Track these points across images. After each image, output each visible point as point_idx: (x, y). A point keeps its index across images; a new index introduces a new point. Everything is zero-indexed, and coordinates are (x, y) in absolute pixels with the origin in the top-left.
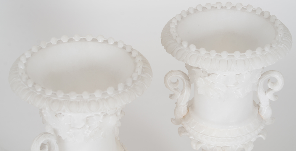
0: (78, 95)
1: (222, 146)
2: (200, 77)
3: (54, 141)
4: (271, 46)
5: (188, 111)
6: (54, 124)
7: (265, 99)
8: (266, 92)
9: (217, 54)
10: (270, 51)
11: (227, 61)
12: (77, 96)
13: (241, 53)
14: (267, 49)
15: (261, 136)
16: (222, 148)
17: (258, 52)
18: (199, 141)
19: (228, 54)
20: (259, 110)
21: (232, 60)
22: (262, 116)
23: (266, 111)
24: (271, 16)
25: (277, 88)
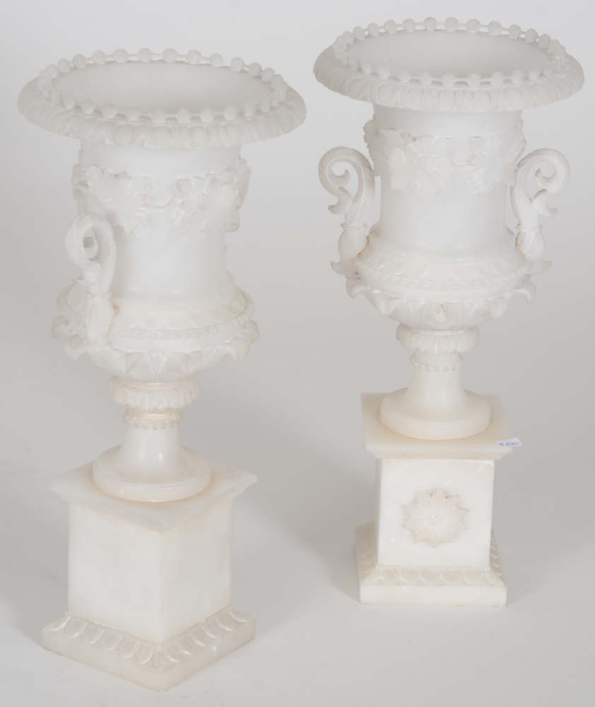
0: (168, 116)
1: (441, 303)
2: (397, 147)
3: (108, 234)
4: (542, 75)
5: (368, 241)
6: (109, 200)
7: (530, 213)
8: (531, 200)
9: (433, 79)
10: (540, 82)
11: (455, 93)
12: (168, 119)
13: (482, 78)
14: (534, 76)
15: (524, 291)
16: (442, 306)
17: (516, 79)
18: (393, 296)
19: (457, 80)
20: (519, 241)
21: (464, 91)
22: (525, 252)
23: (532, 243)
24: (539, 37)
25: (553, 188)
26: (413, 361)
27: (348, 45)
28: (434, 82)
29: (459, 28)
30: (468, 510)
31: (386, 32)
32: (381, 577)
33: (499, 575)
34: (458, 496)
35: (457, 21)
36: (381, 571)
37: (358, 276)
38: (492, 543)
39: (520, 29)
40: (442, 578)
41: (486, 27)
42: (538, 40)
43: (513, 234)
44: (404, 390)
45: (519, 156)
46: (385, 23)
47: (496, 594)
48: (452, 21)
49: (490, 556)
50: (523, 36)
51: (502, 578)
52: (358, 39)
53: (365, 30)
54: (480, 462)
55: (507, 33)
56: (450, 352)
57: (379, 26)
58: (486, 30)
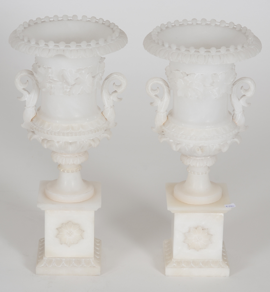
1: (200, 146)
2: (180, 78)
4: (243, 47)
5: (168, 118)
7: (239, 105)
8: (239, 99)
9: (195, 50)
10: (242, 50)
11: (205, 56)
13: (217, 49)
14: (239, 48)
15: (236, 140)
16: (200, 147)
17: (232, 49)
18: (179, 143)
19: (206, 50)
20: (234, 117)
21: (209, 55)
22: (237, 122)
23: (240, 118)
24: (242, 28)
25: (249, 94)
26: (188, 170)
27: (158, 32)
28: (195, 51)
29: (207, 23)
30: (212, 235)
31: (175, 25)
32: (174, 264)
33: (226, 262)
34: (208, 229)
35: (206, 20)
36: (174, 262)
37: (163, 133)
38: (223, 248)
39: (234, 24)
40: (201, 265)
41: (219, 22)
42: (242, 29)
43: (231, 114)
44: (184, 182)
45: (234, 81)
46: (174, 22)
47: (225, 271)
48: (204, 20)
49: (222, 254)
50: (235, 27)
51: (227, 264)
52: (163, 29)
53: (166, 25)
54: (218, 214)
55: (228, 25)
56: (204, 166)
57: (172, 23)
58: (219, 24)
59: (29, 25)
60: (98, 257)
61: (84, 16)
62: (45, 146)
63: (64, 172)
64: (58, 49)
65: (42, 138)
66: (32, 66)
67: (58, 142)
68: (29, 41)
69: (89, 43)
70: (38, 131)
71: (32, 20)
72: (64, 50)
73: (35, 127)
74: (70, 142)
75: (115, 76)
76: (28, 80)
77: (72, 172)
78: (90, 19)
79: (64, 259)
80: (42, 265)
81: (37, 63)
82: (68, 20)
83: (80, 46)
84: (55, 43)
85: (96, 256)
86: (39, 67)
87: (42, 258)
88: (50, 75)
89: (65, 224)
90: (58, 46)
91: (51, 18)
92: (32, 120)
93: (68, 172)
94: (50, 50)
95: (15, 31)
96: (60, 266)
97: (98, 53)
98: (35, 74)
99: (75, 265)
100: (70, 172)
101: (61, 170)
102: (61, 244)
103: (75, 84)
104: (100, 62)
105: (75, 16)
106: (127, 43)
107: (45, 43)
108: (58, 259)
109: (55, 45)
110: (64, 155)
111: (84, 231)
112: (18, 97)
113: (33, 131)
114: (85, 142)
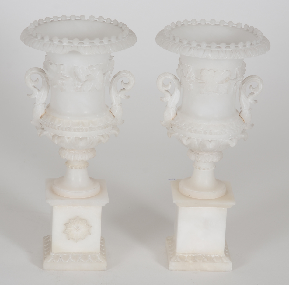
5: (177, 114)
59: (39, 24)
60: (103, 253)
61: (92, 16)
62: (56, 142)
63: (72, 168)
64: (72, 45)
65: (52, 134)
66: (43, 64)
67: (69, 138)
68: (42, 38)
69: (102, 40)
70: (49, 127)
71: (42, 19)
72: (78, 47)
73: (45, 123)
74: (81, 137)
75: (124, 73)
76: (37, 78)
77: (80, 169)
78: (97, 18)
79: (71, 255)
80: (50, 261)
81: (48, 61)
82: (76, 20)
83: (93, 43)
84: (69, 40)
85: (102, 252)
86: (51, 64)
87: (49, 254)
88: (62, 72)
89: (73, 219)
90: (72, 43)
91: (59, 18)
92: (41, 117)
93: (76, 168)
94: (64, 46)
95: (26, 30)
96: (67, 261)
97: (111, 49)
98: (46, 71)
99: (82, 260)
100: (78, 168)
101: (69, 167)
102: (69, 240)
103: (86, 81)
104: (109, 60)
105: (82, 16)
106: (136, 41)
107: (59, 40)
108: (65, 254)
109: (69, 42)
110: (73, 152)
111: (91, 227)
112: (28, 95)
113: (42, 127)
114: (94, 138)
